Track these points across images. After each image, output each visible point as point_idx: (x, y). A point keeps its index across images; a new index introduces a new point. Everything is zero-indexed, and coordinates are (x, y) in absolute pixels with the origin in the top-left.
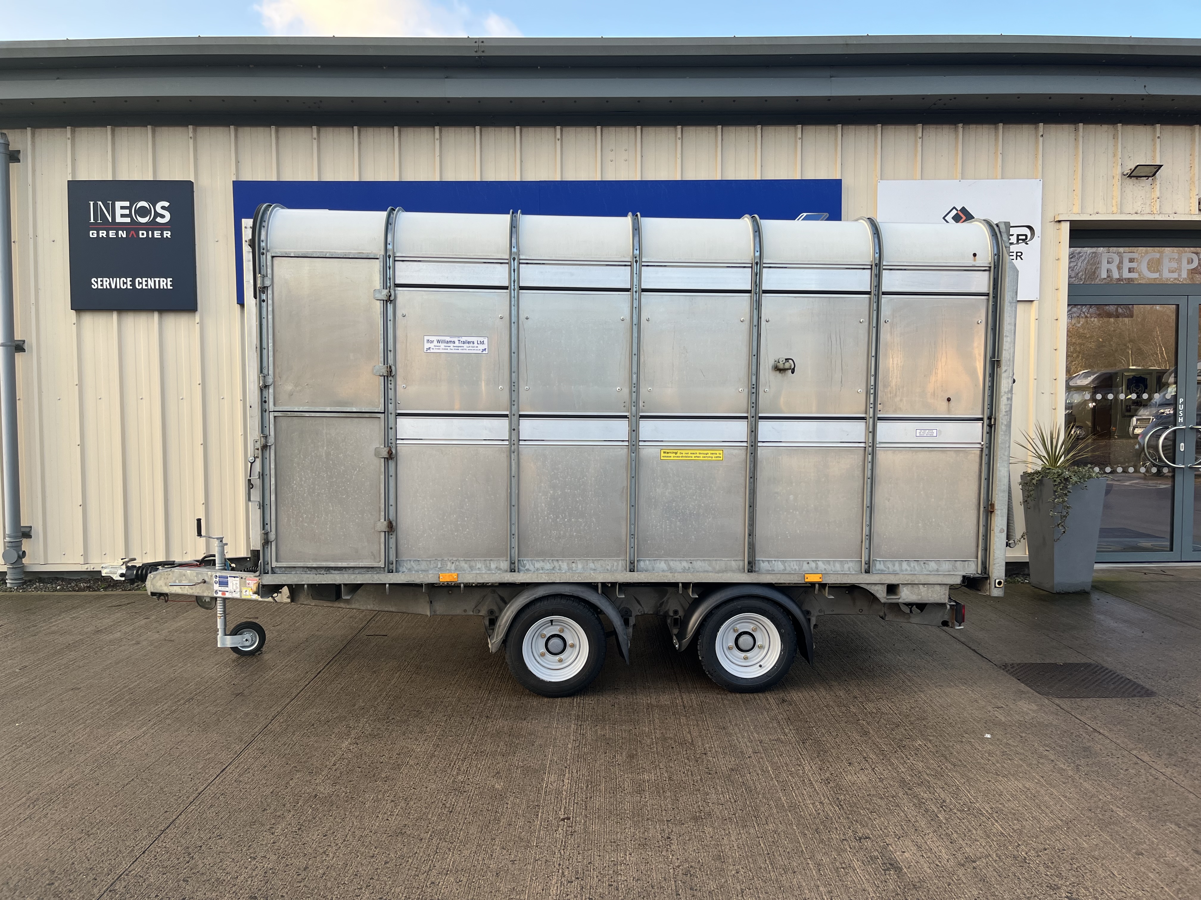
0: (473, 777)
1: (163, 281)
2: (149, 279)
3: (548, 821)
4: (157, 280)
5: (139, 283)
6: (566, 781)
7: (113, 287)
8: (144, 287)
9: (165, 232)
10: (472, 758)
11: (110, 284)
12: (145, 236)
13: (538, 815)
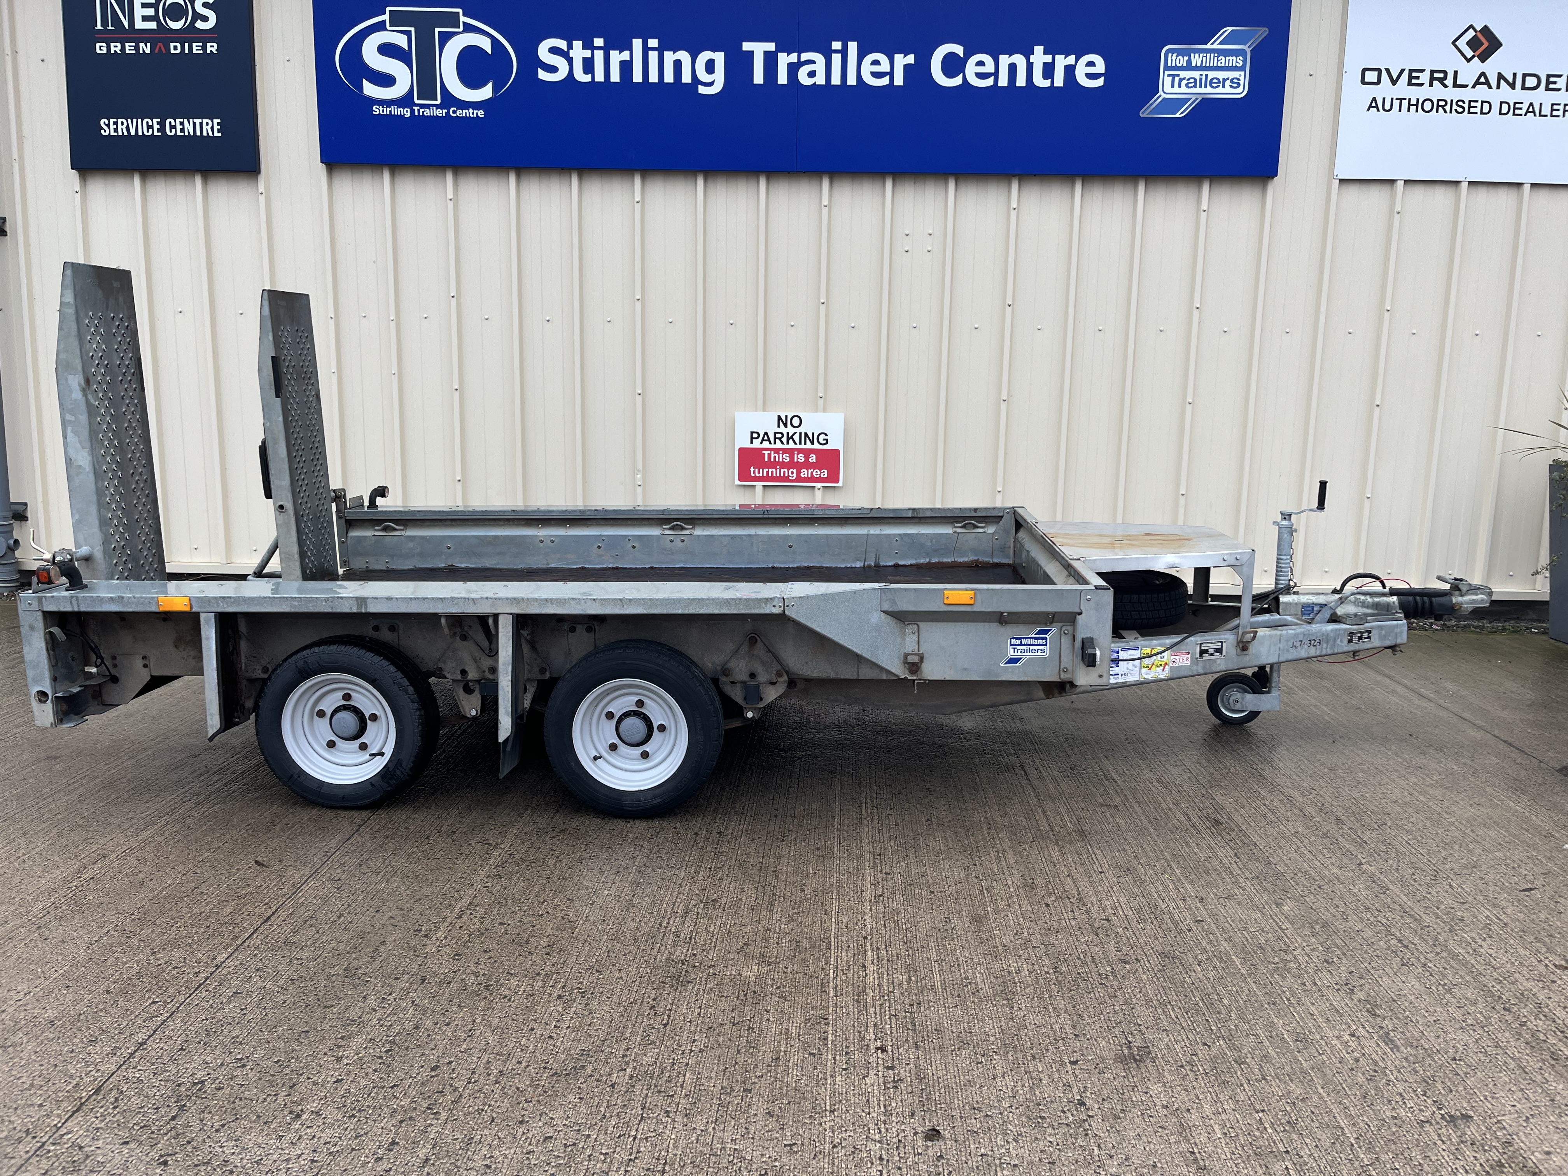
0: (703, 950)
1: (207, 124)
2: (186, 120)
3: (847, 1053)
4: (198, 121)
5: (172, 127)
6: (871, 968)
7: (133, 133)
8: (179, 133)
9: (209, 45)
10: (698, 913)
11: (128, 128)
12: (179, 51)
13: (826, 1039)
